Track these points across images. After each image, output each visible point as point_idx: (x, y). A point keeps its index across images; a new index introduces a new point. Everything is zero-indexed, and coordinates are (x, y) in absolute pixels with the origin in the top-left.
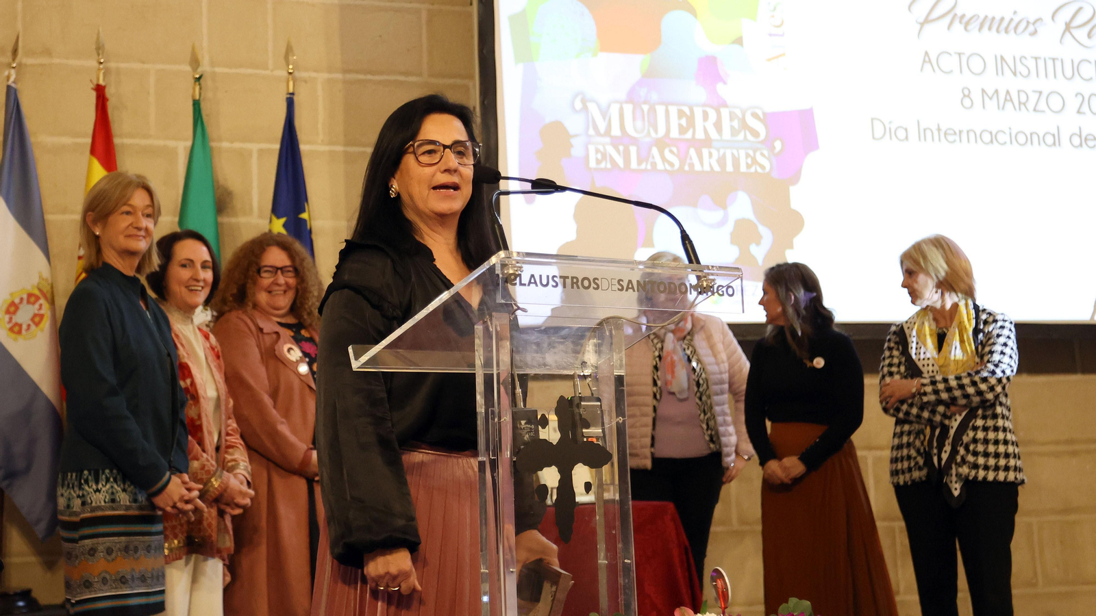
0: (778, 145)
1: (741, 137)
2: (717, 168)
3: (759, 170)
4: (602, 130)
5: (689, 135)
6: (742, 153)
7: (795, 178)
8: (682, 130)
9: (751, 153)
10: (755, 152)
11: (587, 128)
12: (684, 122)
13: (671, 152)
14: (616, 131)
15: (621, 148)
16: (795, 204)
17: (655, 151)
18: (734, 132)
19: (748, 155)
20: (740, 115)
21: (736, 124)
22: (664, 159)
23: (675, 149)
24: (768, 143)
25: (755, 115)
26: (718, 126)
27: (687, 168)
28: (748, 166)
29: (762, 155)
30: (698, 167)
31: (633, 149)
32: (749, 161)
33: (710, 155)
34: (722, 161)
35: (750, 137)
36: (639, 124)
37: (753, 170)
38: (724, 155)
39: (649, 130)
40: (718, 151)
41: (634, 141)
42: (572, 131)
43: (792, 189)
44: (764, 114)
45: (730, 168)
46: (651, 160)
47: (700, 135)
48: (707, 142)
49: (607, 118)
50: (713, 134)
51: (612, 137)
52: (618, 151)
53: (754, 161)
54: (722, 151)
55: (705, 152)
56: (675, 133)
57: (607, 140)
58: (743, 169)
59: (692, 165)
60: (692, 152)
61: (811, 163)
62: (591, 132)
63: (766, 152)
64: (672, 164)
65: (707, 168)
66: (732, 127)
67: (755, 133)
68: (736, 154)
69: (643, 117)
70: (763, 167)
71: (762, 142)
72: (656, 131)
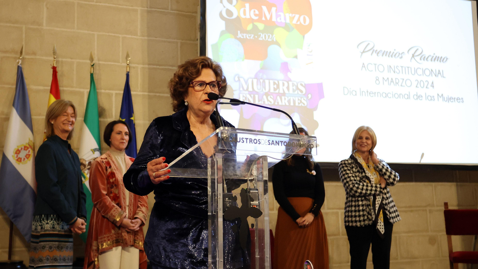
0: (310, 96)
1: (296, 92)
2: (287, 104)
3: (303, 105)
4: (245, 88)
5: (277, 91)
6: (297, 99)
7: (316, 109)
8: (275, 89)
9: (300, 98)
10: (301, 98)
11: (240, 88)
12: (275, 86)
13: (271, 97)
14: (250, 89)
15: (252, 95)
16: (316, 118)
17: (265, 97)
18: (294, 91)
19: (299, 99)
20: (296, 85)
21: (294, 88)
22: (268, 100)
23: (272, 97)
24: (306, 95)
25: (302, 85)
26: (288, 88)
27: (276, 103)
28: (299, 103)
29: (304, 99)
30: (280, 103)
31: (257, 96)
32: (299, 102)
33: (285, 99)
34: (289, 101)
35: (300, 93)
36: (259, 87)
37: (300, 105)
38: (290, 99)
39: (262, 89)
40: (288, 97)
41: (257, 93)
42: (234, 89)
43: (315, 112)
44: (305, 84)
45: (292, 104)
46: (263, 100)
47: (281, 91)
48: (284, 94)
49: (247, 84)
50: (286, 91)
51: (249, 92)
52: (251, 97)
53: (301, 102)
54: (289, 98)
55: (283, 97)
56: (272, 90)
57: (247, 92)
58: (297, 104)
59: (278, 103)
60: (278, 98)
61: (321, 103)
62: (241, 89)
63: (305, 99)
64: (271, 102)
65: (284, 104)
66: (293, 89)
67: (301, 91)
68: (294, 99)
69: (261, 85)
70: (304, 104)
71: (304, 95)
72: (265, 90)
